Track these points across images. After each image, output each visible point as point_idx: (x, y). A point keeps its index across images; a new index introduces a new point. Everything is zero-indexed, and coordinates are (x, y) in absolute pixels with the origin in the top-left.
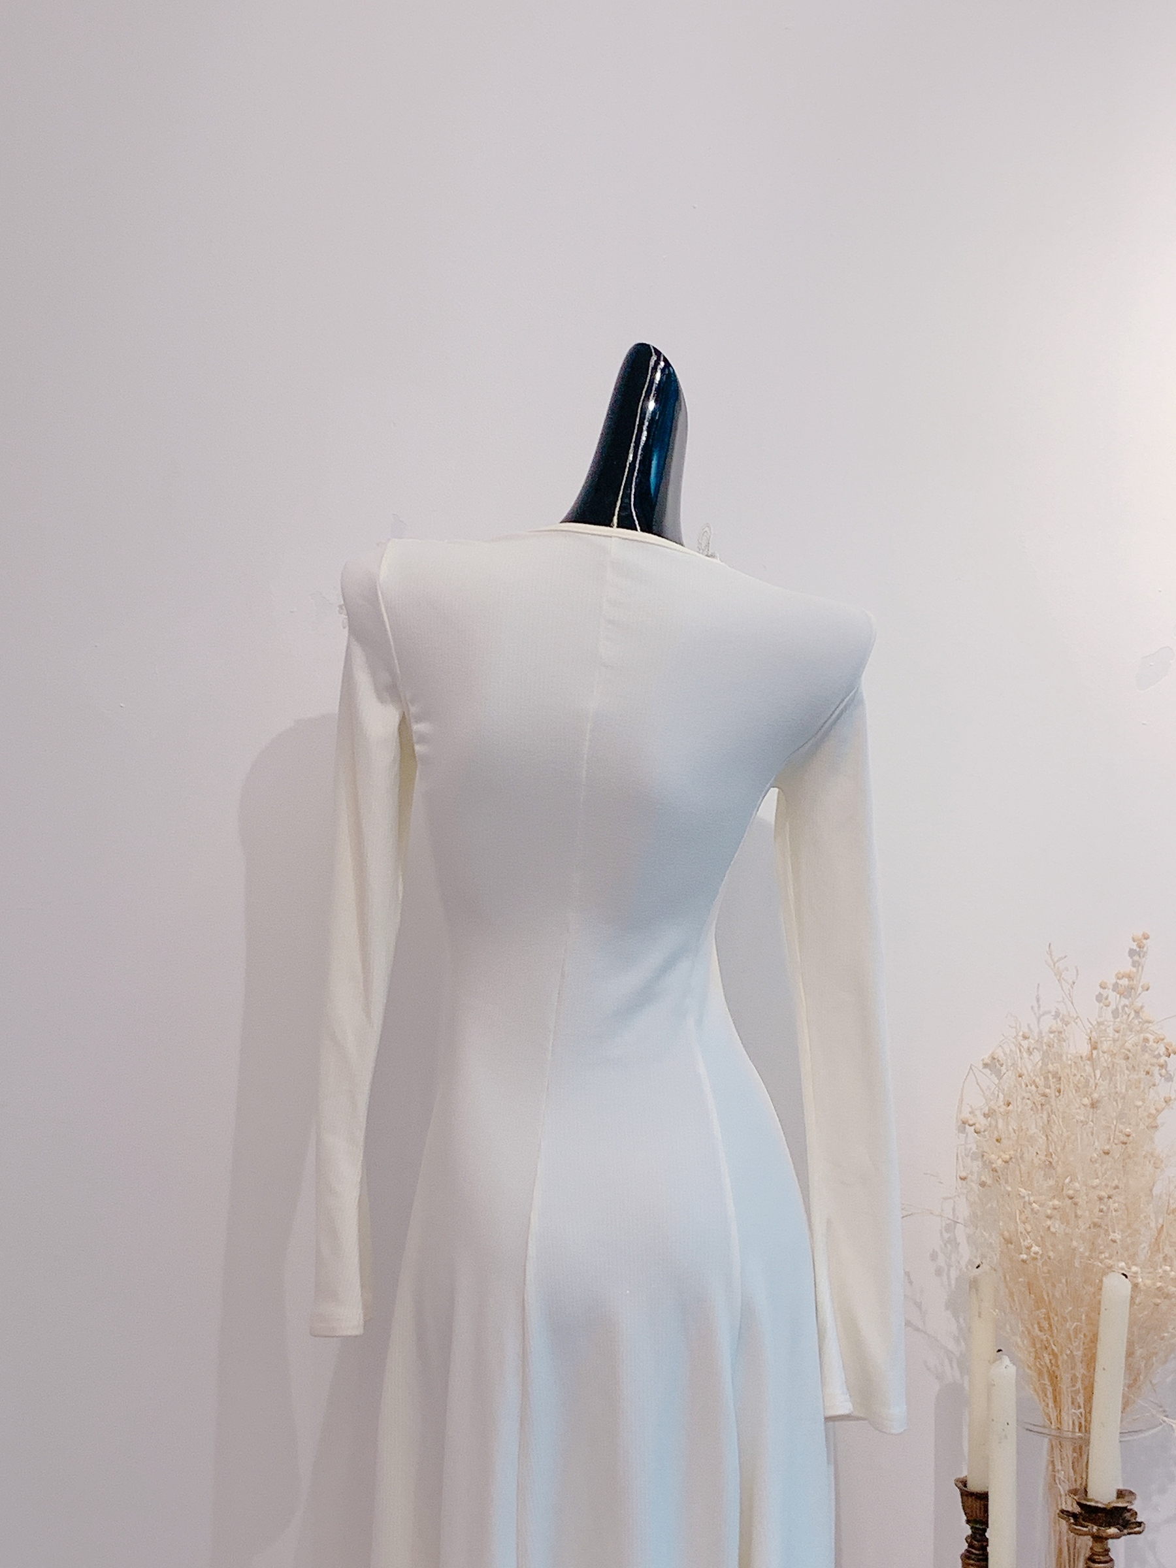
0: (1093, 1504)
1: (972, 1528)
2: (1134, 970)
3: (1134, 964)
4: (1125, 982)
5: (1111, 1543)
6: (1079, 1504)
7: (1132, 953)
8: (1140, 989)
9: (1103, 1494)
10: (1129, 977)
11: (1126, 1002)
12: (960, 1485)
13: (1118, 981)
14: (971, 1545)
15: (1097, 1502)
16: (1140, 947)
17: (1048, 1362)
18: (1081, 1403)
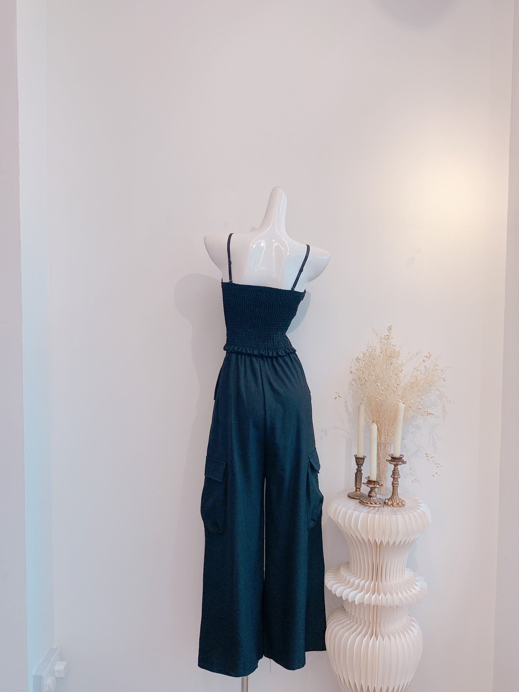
0: (395, 457)
1: (358, 466)
2: (389, 334)
3: (389, 332)
4: (387, 337)
5: (399, 467)
6: (391, 457)
7: (388, 329)
8: (390, 338)
9: (397, 455)
10: (388, 336)
11: (387, 341)
12: (355, 456)
13: (384, 337)
14: (357, 471)
16: (390, 328)
17: (379, 425)
18: (387, 435)
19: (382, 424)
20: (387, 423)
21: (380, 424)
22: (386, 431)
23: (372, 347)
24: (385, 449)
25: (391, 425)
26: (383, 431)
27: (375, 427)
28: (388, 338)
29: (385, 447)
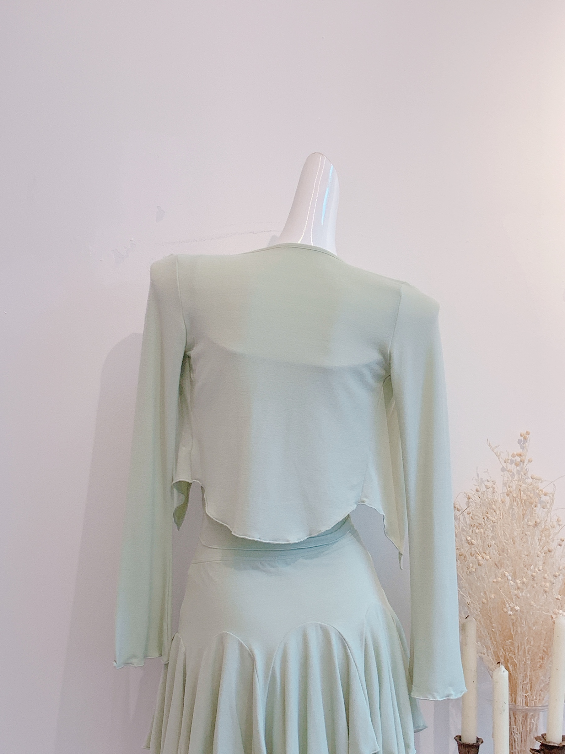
0: (552, 744)
2: (521, 450)
3: (522, 448)
4: (518, 459)
6: (541, 743)
7: (519, 442)
8: (526, 462)
9: (556, 740)
10: (520, 455)
11: (518, 468)
12: (458, 739)
13: (513, 459)
15: (554, 743)
16: (524, 439)
17: (511, 668)
18: (529, 690)
19: (518, 665)
20: (529, 662)
21: (515, 665)
22: (528, 680)
23: (486, 483)
24: (527, 723)
25: (538, 665)
26: (520, 681)
27: (503, 674)
28: (522, 461)
29: (526, 718)
